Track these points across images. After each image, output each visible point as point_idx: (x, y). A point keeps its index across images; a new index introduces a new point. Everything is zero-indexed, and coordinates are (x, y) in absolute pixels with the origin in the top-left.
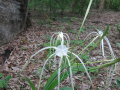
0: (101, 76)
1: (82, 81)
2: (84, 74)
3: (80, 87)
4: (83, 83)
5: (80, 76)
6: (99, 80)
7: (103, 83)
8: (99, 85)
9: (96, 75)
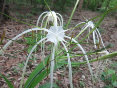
0: (81, 71)
1: (64, 76)
2: (66, 69)
3: (63, 82)
4: (65, 78)
5: (62, 71)
6: (80, 74)
7: (84, 77)
8: (81, 79)
9: (78, 69)
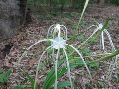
0: (101, 71)
1: (82, 76)
2: (84, 69)
3: (81, 81)
4: (83, 77)
5: (80, 71)
6: (99, 74)
7: (103, 77)
8: (100, 79)
9: (97, 69)
